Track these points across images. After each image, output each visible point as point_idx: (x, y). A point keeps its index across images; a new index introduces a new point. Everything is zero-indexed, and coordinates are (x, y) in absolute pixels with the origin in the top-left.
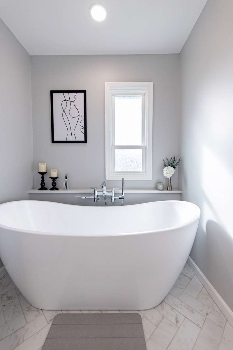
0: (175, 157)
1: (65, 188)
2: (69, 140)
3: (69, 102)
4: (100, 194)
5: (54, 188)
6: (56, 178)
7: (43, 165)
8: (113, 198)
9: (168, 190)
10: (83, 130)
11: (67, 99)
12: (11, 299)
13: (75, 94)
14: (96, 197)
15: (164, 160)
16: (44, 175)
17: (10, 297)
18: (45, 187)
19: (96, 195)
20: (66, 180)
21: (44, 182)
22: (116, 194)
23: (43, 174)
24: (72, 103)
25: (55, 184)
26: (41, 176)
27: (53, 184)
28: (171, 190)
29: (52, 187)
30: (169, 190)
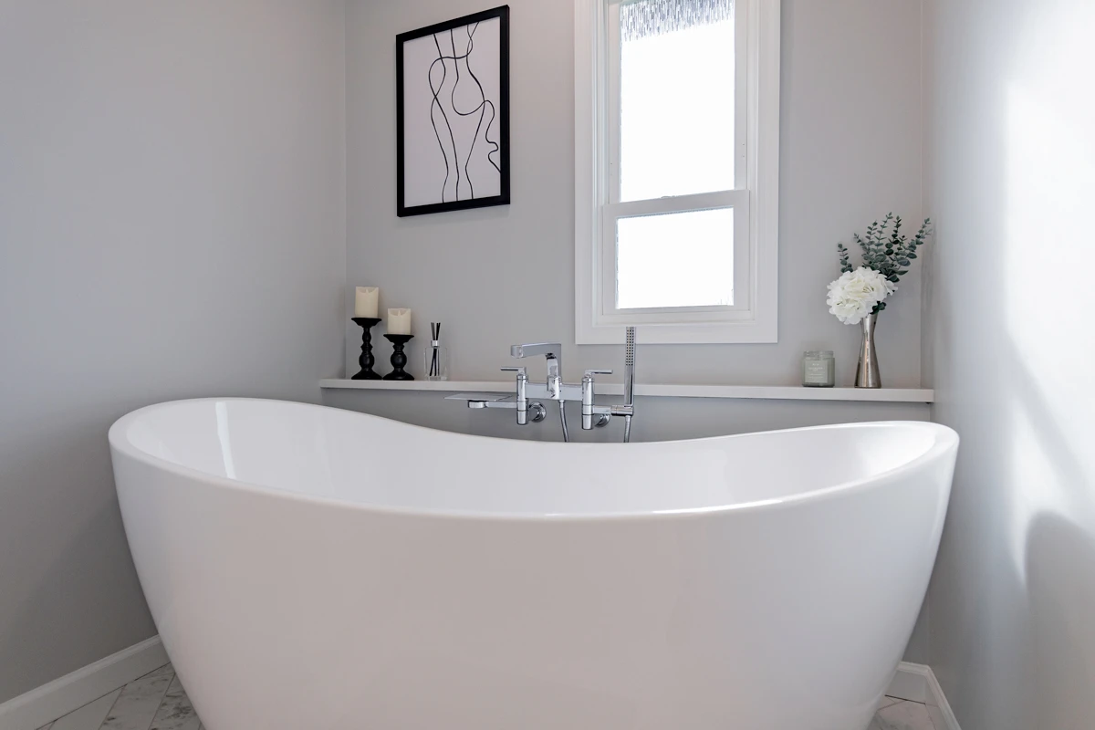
0: (898, 226)
1: (431, 375)
2: (450, 198)
3: (449, 63)
4: (539, 392)
5: (400, 373)
6: (407, 338)
7: (370, 291)
8: (588, 410)
9: (857, 385)
10: (496, 157)
11: (447, 51)
12: (181, 715)
13: (472, 27)
14: (523, 406)
15: (840, 246)
16: (372, 330)
17: (184, 708)
18: (373, 368)
19: (523, 397)
20: (436, 343)
21: (370, 354)
22: (598, 399)
23: (366, 323)
24: (462, 63)
25: (400, 360)
26: (361, 330)
27: (393, 359)
28: (878, 385)
29: (391, 369)
30: (863, 382)
